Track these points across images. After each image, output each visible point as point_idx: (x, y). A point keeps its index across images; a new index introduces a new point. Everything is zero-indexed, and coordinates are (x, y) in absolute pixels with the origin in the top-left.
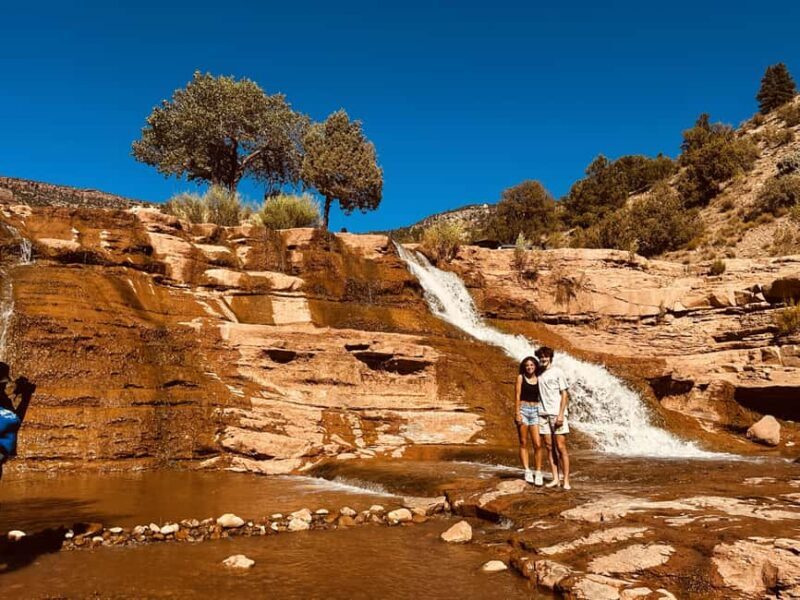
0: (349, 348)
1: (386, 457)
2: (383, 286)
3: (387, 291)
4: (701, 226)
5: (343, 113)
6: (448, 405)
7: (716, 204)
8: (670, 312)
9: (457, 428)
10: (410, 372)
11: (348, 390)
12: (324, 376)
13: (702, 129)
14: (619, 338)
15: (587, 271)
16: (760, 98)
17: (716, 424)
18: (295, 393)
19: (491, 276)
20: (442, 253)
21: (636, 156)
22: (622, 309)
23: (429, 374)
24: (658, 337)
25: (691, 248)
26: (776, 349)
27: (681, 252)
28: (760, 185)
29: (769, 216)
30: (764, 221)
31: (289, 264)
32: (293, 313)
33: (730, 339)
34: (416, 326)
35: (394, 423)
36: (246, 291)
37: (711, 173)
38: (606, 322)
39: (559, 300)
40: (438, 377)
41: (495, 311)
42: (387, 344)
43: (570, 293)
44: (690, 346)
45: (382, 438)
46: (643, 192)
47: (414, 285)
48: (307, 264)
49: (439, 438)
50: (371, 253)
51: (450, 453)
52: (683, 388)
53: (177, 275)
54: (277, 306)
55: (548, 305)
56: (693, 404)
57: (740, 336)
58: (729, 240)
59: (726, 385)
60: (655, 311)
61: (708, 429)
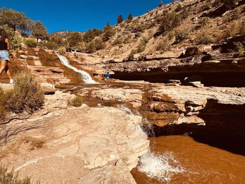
0: (49, 70)
1: (57, 85)
2: (53, 59)
3: (54, 60)
4: (106, 45)
5: (40, 21)
6: (65, 78)
7: (109, 41)
8: (97, 63)
9: (67, 81)
10: (60, 73)
11: (50, 76)
12: (46, 74)
13: (107, 26)
14: (90, 67)
15: (85, 57)
16: (118, 20)
17: (101, 79)
18: (41, 76)
19: (71, 57)
20: (62, 53)
21: (96, 29)
22: (90, 63)
23: (62, 74)
24: (95, 67)
25: (104, 49)
26: (109, 69)
27: (102, 50)
28: (115, 39)
29: (115, 45)
30: (115, 46)
31: (35, 54)
32: (38, 63)
33: (104, 68)
34: (59, 66)
35: (58, 81)
36: (28, 59)
37: (108, 35)
38: (88, 65)
39: (81, 61)
40: (64, 74)
41: (72, 63)
42: (56, 69)
43: (83, 60)
44: (99, 68)
45: (56, 83)
46: (98, 36)
47: (58, 59)
48: (39, 54)
49: (64, 82)
50: (50, 53)
51: (66, 84)
52: (97, 75)
53: (14, 56)
54: (35, 62)
55: (80, 62)
56: (98, 77)
57: (105, 67)
58: (109, 48)
59: (103, 74)
60: (95, 63)
61: (100, 80)
